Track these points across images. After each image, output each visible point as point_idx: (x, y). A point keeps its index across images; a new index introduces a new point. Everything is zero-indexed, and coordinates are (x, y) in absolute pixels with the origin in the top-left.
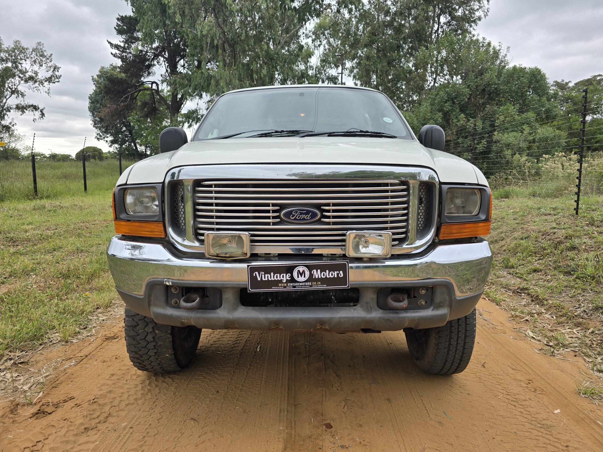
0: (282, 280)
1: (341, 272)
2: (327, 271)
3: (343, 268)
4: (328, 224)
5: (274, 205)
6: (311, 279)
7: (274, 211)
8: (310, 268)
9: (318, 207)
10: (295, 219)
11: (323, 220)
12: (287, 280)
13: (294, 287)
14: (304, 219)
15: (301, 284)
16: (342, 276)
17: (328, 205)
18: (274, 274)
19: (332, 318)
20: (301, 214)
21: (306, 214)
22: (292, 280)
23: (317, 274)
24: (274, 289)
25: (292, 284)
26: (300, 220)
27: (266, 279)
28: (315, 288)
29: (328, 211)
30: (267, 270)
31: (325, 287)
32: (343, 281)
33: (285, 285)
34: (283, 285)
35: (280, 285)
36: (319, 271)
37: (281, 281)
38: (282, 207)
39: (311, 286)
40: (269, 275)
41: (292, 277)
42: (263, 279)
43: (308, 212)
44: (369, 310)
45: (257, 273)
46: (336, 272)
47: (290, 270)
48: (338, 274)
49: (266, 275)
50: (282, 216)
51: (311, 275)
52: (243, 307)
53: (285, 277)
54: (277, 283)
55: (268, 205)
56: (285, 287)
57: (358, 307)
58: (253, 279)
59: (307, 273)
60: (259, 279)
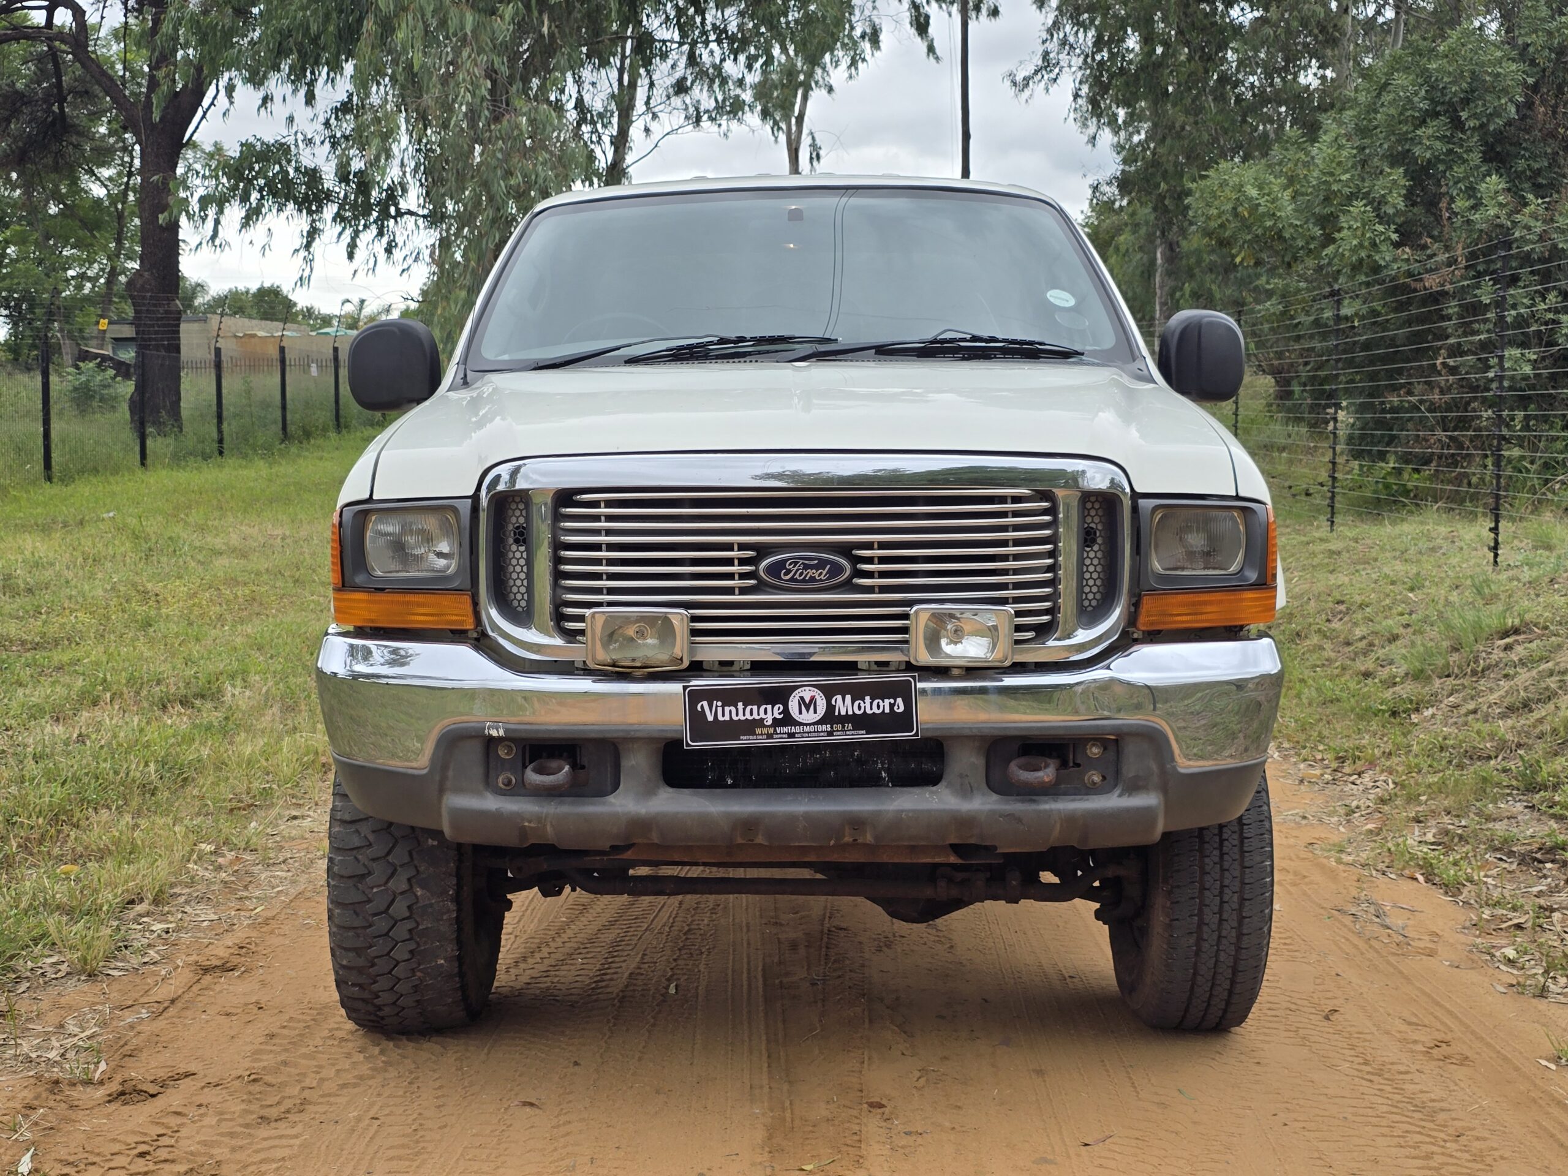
0: (762, 720)
1: (899, 701)
2: (868, 699)
3: (903, 690)
4: (870, 589)
5: (742, 547)
6: (830, 717)
7: (743, 562)
8: (829, 692)
9: (845, 550)
10: (792, 580)
11: (856, 581)
12: (774, 719)
13: (791, 735)
14: (813, 579)
15: (807, 729)
16: (902, 709)
17: (869, 546)
18: (745, 705)
19: (878, 813)
20: (806, 567)
21: (816, 567)
22: (787, 720)
23: (844, 705)
24: (745, 741)
25: (785, 730)
26: (804, 581)
27: (727, 718)
28: (839, 737)
29: (869, 560)
30: (729, 697)
31: (861, 736)
32: (904, 721)
33: (771, 731)
34: (765, 731)
35: (758, 731)
36: (848, 697)
37: (760, 723)
38: (763, 550)
39: (830, 734)
40: (733, 709)
41: (786, 711)
42: (720, 718)
43: (822, 564)
44: (966, 791)
45: (705, 704)
46: (887, 701)
47: (779, 696)
48: (892, 706)
49: (727, 709)
50: (762, 573)
51: (830, 708)
52: (671, 790)
53: (770, 713)
54: (751, 727)
55: (729, 547)
56: (770, 736)
57: (940, 788)
58: (696, 718)
59: (822, 703)
60: (710, 718)
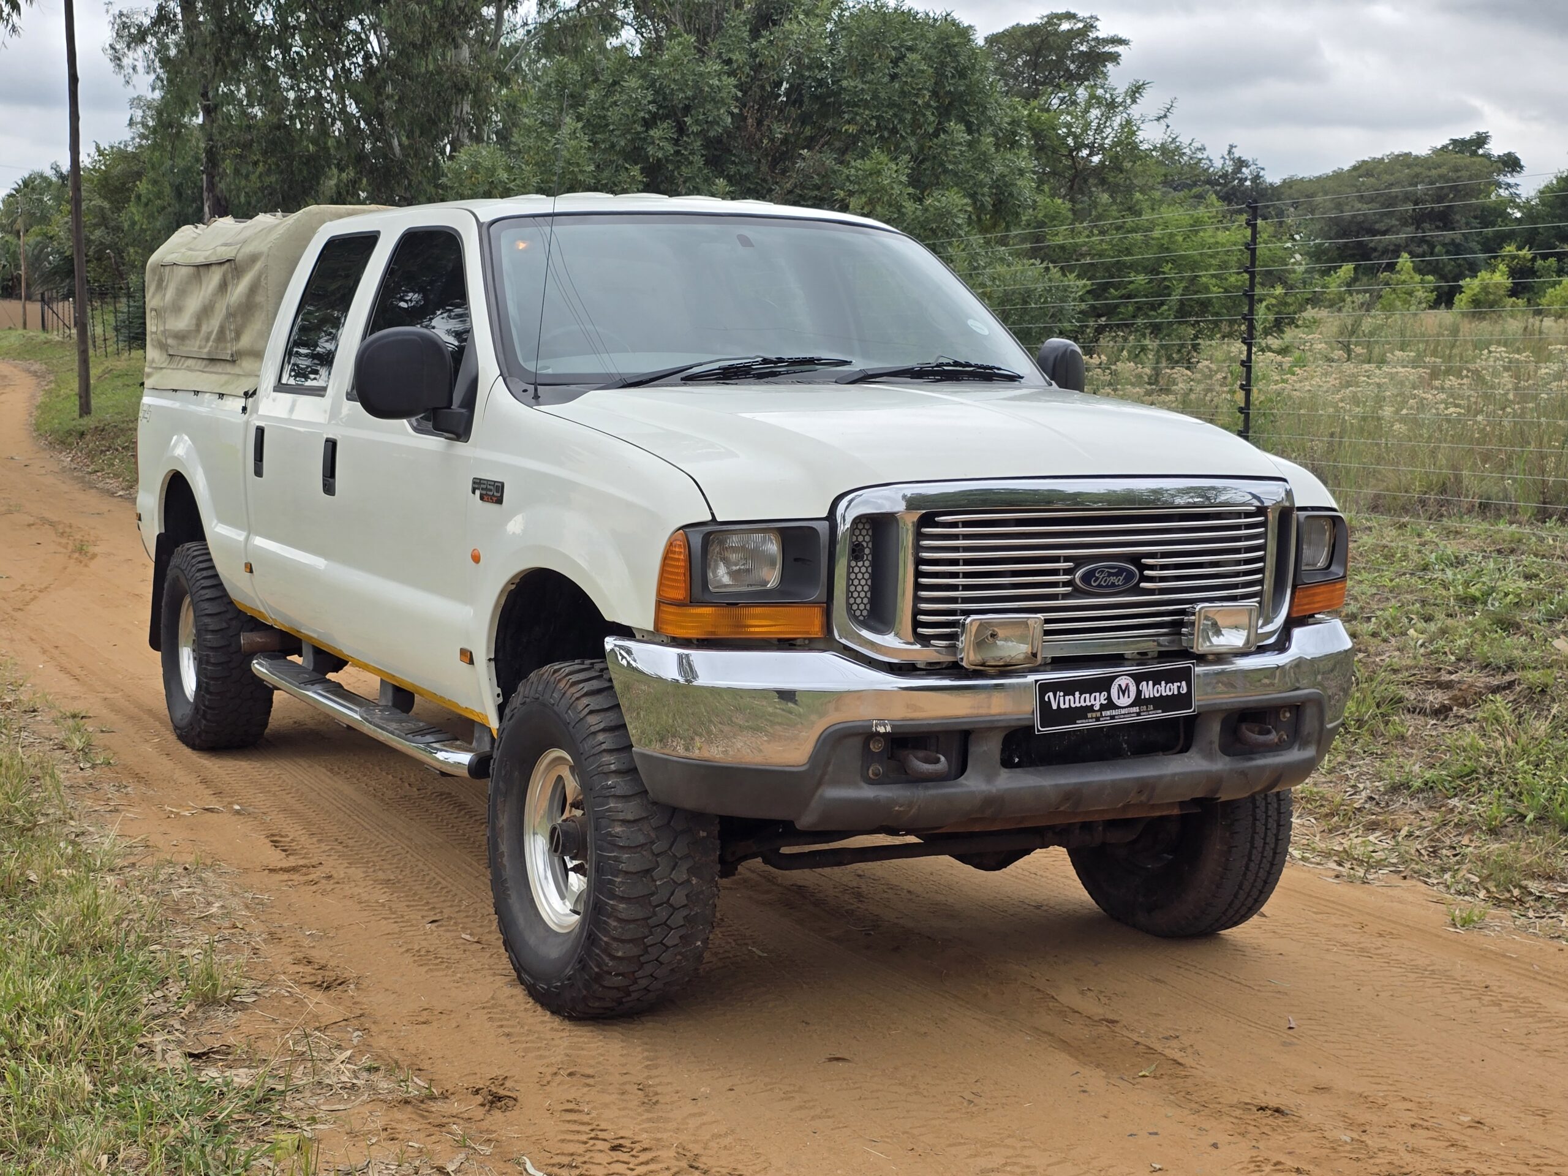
0: (1092, 705)
1: (1184, 683)
2: (1163, 683)
3: (1184, 675)
4: (1151, 592)
5: (1067, 559)
6: (1139, 701)
7: (1067, 572)
8: (1138, 678)
9: (1135, 559)
10: (1099, 586)
11: (1143, 585)
12: (1101, 705)
13: (1112, 717)
14: (1113, 585)
15: (1123, 711)
16: (1185, 690)
17: (1152, 555)
18: (1081, 694)
19: (1161, 777)
20: (1110, 574)
21: (1116, 575)
22: (1110, 705)
23: (1149, 690)
24: (1081, 725)
25: (1109, 713)
26: (1107, 586)
27: (1067, 706)
28: (1147, 717)
29: (1152, 567)
30: (1069, 688)
31: (1159, 715)
32: (1182, 700)
33: (1098, 714)
34: (1094, 715)
35: (1089, 715)
36: (1151, 683)
37: (1090, 708)
38: (1079, 561)
39: (1138, 714)
40: (1071, 697)
41: (1109, 698)
42: (1062, 706)
43: (1121, 570)
45: (1051, 694)
46: (1176, 684)
47: (1104, 685)
48: (1179, 688)
49: (1067, 698)
50: (1077, 581)
51: (1139, 692)
52: (1006, 770)
53: (1097, 700)
54: (1083, 712)
55: (1056, 559)
56: (1098, 719)
57: (1192, 753)
58: (1045, 706)
59: (1133, 689)
60: (1055, 707)
